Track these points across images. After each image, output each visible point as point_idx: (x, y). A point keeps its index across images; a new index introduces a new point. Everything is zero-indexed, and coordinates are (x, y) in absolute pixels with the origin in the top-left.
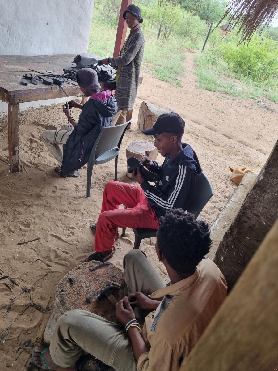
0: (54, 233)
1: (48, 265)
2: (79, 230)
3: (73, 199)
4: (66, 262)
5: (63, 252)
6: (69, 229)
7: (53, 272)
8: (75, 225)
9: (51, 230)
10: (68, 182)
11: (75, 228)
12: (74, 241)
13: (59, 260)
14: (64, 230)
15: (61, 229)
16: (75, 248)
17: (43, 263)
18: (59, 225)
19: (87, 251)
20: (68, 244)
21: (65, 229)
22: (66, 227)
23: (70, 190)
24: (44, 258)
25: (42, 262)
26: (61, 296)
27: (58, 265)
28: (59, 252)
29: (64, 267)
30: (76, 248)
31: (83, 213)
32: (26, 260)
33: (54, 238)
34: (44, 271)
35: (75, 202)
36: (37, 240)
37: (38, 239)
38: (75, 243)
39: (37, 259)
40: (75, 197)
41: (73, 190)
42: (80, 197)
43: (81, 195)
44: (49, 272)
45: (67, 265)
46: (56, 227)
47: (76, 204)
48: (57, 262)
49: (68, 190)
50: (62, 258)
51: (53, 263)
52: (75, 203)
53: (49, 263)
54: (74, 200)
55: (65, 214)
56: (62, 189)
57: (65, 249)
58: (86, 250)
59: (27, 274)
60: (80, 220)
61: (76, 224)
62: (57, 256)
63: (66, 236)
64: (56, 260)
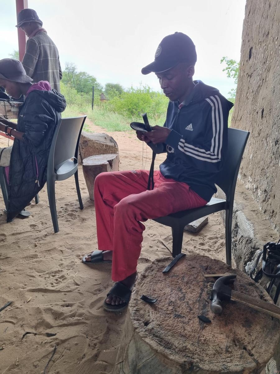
0: (33, 286)
1: (49, 335)
2: (69, 271)
3: (37, 240)
4: (76, 318)
5: (63, 306)
6: (53, 274)
7: (63, 341)
8: (59, 267)
9: (25, 285)
10: (17, 225)
11: (62, 271)
12: (70, 285)
13: (64, 319)
14: (45, 278)
15: (40, 279)
16: (78, 294)
17: (37, 336)
18: (34, 275)
19: (98, 292)
20: (63, 293)
21: (47, 276)
22: (48, 273)
23: (27, 232)
24: (36, 327)
25: (35, 334)
26: (151, 332)
27: (66, 327)
28: (56, 308)
29: (77, 326)
30: (80, 293)
31: (62, 251)
32: (4, 344)
33: (36, 294)
34: (47, 346)
35: (41, 242)
36: (9, 307)
37: (10, 304)
38: (73, 288)
39: (24, 333)
40: (38, 238)
41: (31, 231)
42: (46, 235)
43: (46, 233)
44: (58, 344)
45: (81, 321)
46: (32, 278)
47: (45, 244)
48: (60, 324)
49: (23, 233)
50: (67, 315)
51: (55, 328)
52: (43, 243)
53: (49, 331)
54: (39, 241)
55: (36, 259)
56: (13, 234)
57: (64, 301)
58: (96, 291)
59: (18, 366)
60: (63, 259)
61: (59, 265)
62: (57, 315)
63: (55, 284)
64: (57, 322)
